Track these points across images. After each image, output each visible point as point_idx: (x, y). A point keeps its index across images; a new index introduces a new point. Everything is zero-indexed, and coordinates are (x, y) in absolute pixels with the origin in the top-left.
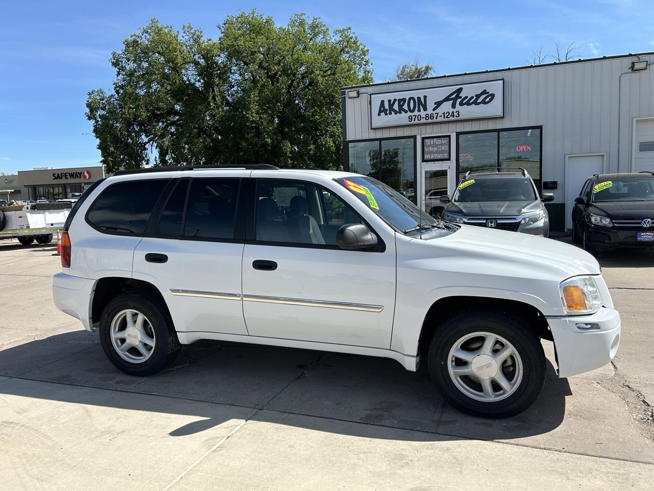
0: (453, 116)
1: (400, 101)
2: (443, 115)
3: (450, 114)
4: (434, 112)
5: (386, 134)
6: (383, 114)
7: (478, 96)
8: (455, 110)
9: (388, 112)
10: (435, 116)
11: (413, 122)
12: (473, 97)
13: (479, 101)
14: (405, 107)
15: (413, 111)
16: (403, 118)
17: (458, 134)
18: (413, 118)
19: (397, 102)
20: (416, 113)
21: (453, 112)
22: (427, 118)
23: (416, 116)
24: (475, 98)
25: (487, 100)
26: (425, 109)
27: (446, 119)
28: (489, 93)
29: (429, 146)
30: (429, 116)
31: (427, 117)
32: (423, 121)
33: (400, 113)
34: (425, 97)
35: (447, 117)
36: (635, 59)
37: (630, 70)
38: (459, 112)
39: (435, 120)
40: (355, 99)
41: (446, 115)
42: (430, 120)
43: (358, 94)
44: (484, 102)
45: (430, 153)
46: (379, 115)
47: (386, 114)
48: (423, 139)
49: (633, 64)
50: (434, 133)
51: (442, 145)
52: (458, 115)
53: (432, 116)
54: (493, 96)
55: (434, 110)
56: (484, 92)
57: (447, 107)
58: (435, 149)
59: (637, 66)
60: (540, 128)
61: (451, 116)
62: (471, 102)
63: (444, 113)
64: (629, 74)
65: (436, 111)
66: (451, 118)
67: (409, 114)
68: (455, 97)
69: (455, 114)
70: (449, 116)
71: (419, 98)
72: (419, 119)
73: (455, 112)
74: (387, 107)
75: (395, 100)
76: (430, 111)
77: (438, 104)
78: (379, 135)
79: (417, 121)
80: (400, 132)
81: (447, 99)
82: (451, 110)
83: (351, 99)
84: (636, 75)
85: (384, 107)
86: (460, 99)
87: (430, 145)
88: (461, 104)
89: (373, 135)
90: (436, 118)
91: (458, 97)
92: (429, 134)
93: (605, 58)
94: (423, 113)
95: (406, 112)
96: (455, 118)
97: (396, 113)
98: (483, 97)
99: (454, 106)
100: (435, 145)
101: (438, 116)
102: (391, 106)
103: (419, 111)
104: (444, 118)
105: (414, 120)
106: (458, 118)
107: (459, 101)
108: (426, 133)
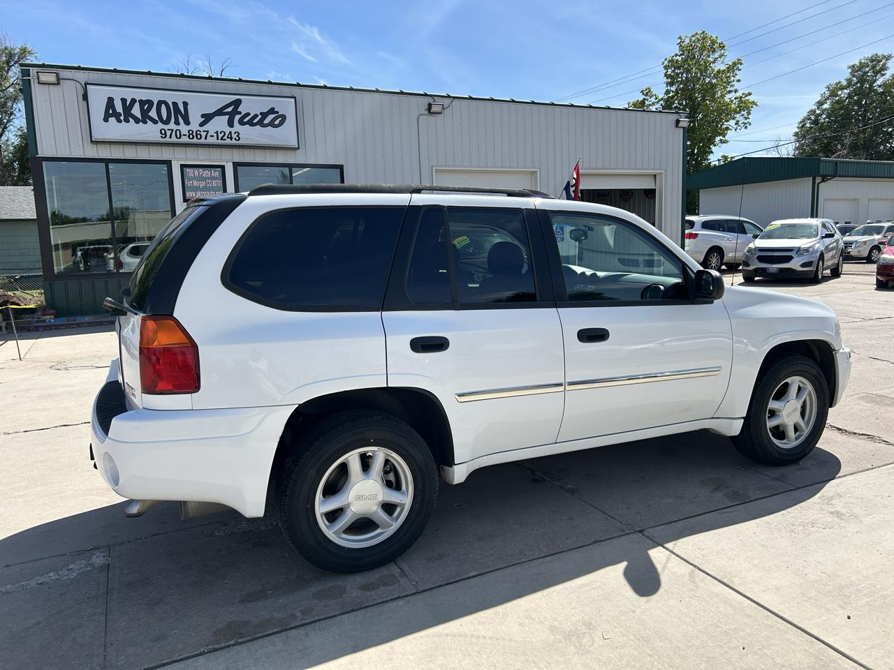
0: (231, 138)
1: (142, 103)
2: (215, 135)
3: (226, 135)
4: (202, 129)
5: (117, 153)
6: (113, 120)
7: (264, 115)
8: (233, 130)
9: (122, 118)
10: (204, 134)
11: (167, 140)
12: (256, 116)
13: (266, 122)
14: (153, 114)
15: (167, 122)
16: (150, 131)
17: (236, 165)
18: (168, 133)
19: (137, 105)
20: (172, 125)
21: (230, 133)
22: (191, 136)
23: (172, 130)
24: (260, 117)
25: (277, 122)
26: (187, 122)
27: (220, 142)
28: (278, 112)
29: (191, 179)
30: (194, 134)
31: (190, 134)
32: (185, 139)
33: (146, 123)
34: (185, 104)
35: (222, 139)
36: (430, 100)
37: (427, 112)
38: (239, 134)
39: (203, 141)
40: (51, 87)
41: (220, 136)
42: (195, 140)
43: (58, 79)
44: (272, 124)
45: (196, 189)
46: (106, 120)
47: (119, 121)
48: (183, 166)
49: (430, 106)
50: (199, 160)
51: (213, 178)
52: (237, 138)
53: (198, 135)
54: (284, 118)
55: (202, 125)
56: (272, 111)
57: (220, 123)
58: (203, 184)
59: (434, 109)
60: (341, 168)
61: (228, 137)
62: (255, 121)
63: (217, 132)
64: (425, 117)
65: (205, 128)
66: (228, 141)
67: (160, 126)
68: (231, 111)
69: (234, 136)
70: (225, 137)
71: (175, 104)
72: (178, 137)
73: (233, 133)
74: (119, 108)
75: (133, 101)
76: (194, 126)
77: (207, 118)
78: (104, 153)
79: (174, 139)
80: (143, 154)
81: (220, 112)
82: (227, 129)
83: (42, 86)
84: (431, 118)
85: (114, 109)
86: (240, 116)
87: (194, 178)
88: (241, 122)
89: (92, 152)
90: (206, 138)
91: (235, 112)
92: (191, 160)
93: (402, 93)
94: (184, 128)
95: (155, 122)
96: (234, 142)
97: (137, 121)
98: (271, 117)
99: (231, 124)
100: (201, 179)
101: (209, 135)
102: (127, 108)
103: (177, 123)
104: (218, 139)
105: (170, 137)
106: (238, 142)
107: (237, 117)
108: (187, 159)
